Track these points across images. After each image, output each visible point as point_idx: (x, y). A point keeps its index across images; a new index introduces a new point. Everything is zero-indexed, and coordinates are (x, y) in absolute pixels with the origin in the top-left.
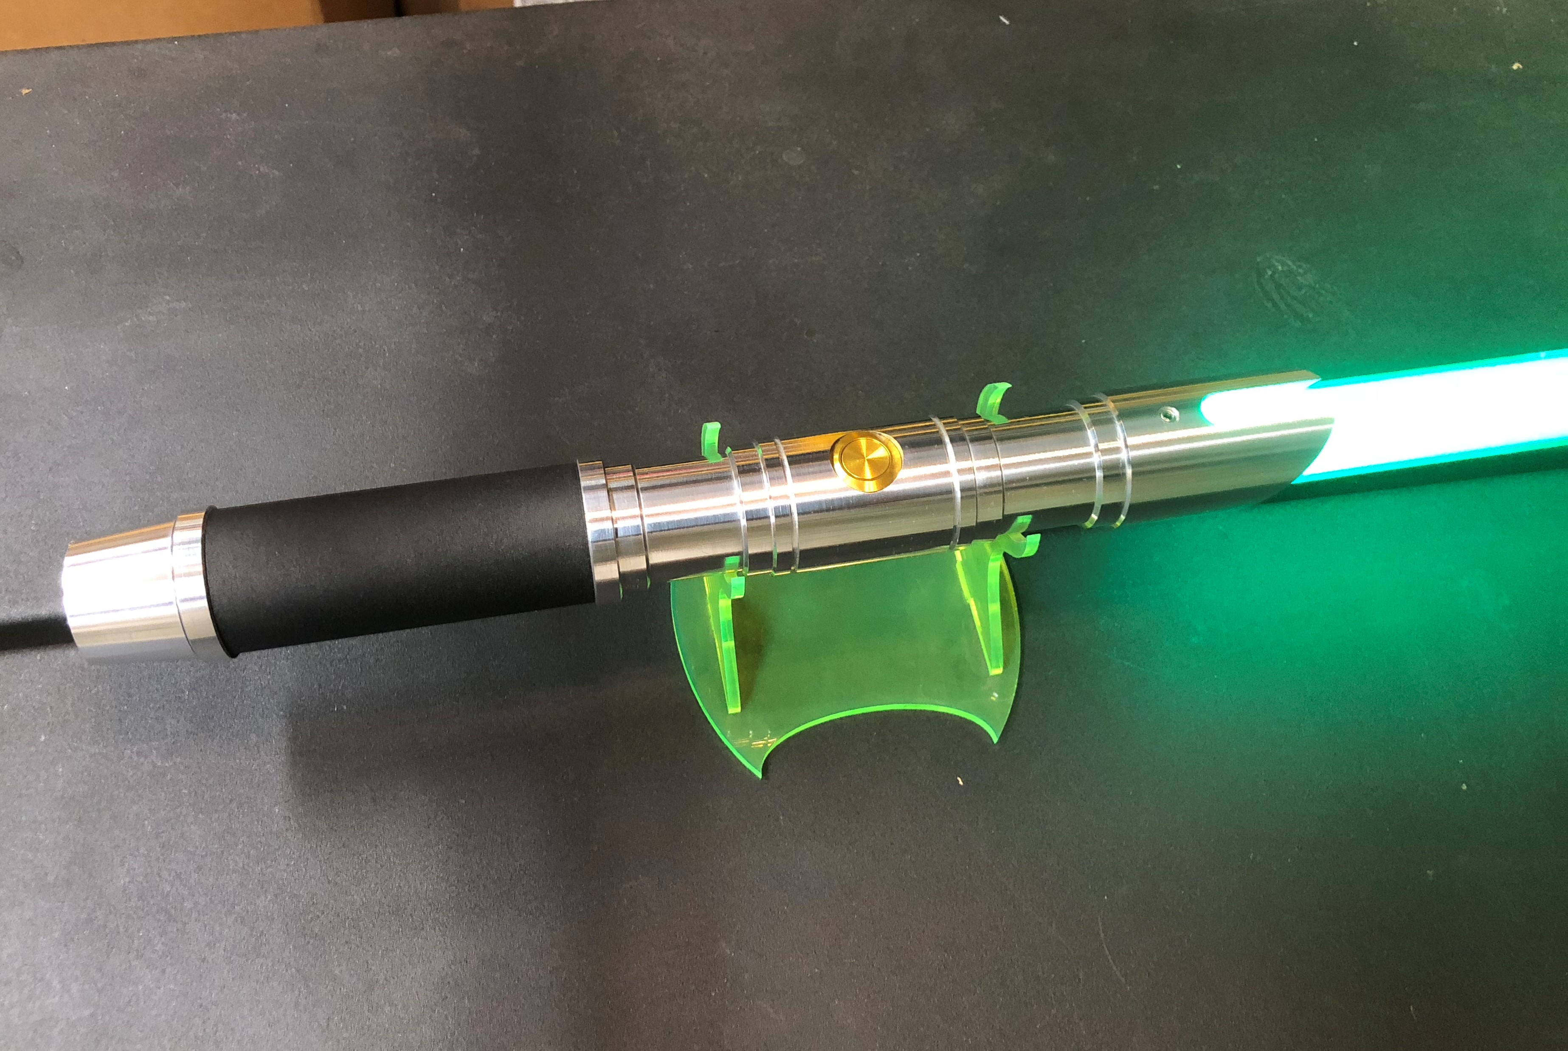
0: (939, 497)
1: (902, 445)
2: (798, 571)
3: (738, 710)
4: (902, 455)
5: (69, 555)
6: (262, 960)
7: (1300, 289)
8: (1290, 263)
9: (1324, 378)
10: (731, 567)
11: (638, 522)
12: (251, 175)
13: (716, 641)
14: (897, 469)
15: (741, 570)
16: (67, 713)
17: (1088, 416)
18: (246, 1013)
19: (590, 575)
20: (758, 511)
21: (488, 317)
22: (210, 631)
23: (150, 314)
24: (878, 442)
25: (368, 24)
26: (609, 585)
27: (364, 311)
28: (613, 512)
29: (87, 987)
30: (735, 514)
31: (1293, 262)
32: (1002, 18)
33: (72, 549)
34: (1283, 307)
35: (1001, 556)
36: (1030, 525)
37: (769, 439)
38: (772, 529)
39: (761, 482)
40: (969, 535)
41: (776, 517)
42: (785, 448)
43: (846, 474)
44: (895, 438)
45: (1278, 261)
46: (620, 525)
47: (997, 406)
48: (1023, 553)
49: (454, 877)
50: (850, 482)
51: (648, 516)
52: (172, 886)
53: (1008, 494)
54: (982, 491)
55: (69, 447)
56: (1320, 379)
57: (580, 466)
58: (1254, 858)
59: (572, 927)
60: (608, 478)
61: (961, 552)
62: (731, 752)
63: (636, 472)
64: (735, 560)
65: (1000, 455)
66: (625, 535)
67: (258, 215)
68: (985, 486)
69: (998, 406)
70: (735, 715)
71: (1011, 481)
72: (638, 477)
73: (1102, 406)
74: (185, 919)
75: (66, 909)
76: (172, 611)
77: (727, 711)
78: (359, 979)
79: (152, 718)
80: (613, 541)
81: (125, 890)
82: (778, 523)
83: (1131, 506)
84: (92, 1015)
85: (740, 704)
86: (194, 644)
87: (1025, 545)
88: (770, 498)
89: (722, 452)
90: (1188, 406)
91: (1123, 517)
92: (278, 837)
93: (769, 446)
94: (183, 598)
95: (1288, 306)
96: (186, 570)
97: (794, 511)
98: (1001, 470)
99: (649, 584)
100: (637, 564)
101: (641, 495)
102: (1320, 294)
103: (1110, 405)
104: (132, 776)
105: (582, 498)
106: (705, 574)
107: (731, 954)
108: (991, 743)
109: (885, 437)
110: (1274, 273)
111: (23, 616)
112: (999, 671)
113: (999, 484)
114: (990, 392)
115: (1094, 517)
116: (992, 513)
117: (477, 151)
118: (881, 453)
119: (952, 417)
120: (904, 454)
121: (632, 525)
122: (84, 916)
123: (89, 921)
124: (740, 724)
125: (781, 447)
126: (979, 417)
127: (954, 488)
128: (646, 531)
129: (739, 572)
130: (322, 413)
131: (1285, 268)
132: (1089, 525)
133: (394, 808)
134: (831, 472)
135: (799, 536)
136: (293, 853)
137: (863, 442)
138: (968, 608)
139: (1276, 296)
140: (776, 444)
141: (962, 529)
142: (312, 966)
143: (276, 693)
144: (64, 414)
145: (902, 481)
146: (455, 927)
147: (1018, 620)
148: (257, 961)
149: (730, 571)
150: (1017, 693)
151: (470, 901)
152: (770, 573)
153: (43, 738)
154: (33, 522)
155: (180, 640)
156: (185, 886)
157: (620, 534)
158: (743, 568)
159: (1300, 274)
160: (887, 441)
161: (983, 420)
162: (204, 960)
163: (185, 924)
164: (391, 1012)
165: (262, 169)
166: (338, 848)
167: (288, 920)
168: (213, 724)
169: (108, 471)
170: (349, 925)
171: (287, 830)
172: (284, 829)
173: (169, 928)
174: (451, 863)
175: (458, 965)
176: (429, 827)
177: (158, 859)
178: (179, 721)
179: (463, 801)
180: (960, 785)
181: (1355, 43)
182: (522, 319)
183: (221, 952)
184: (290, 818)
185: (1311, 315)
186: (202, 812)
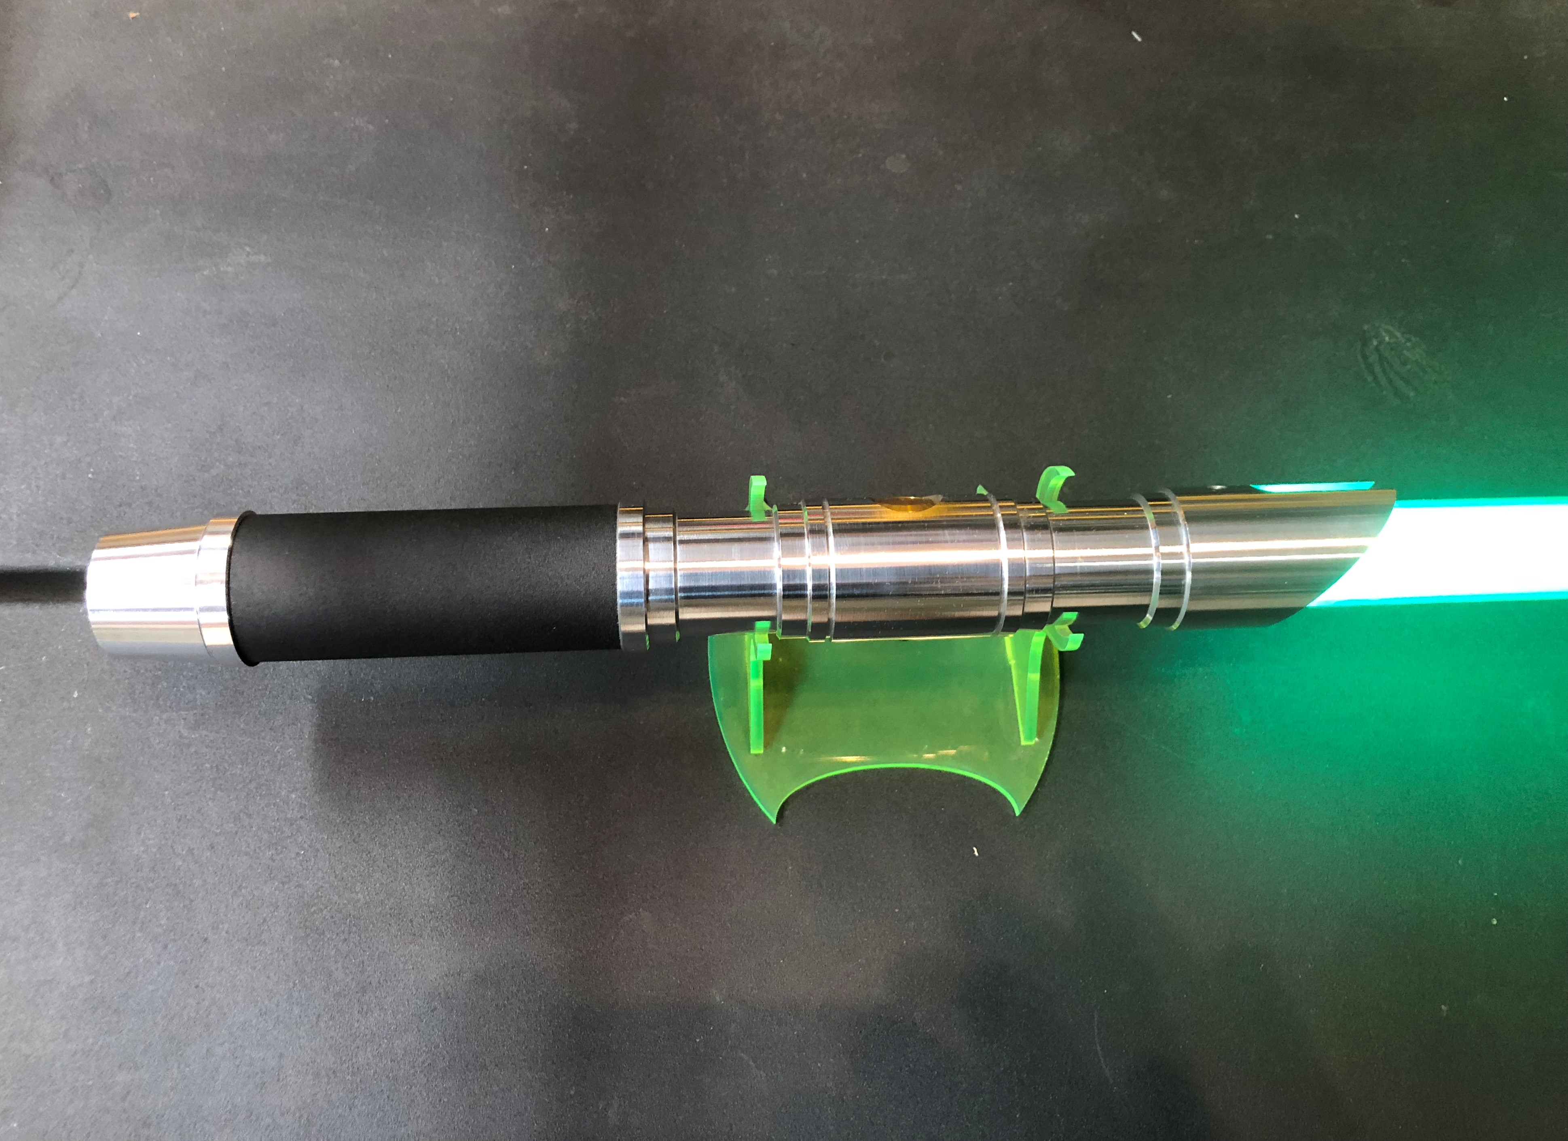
2: (832, 641)
3: (761, 750)
6: (262, 947)
7: (1404, 364)
8: (1398, 334)
10: (762, 630)
12: (346, 128)
17: (1152, 515)
18: (240, 999)
21: (562, 304)
22: (228, 643)
23: (229, 265)
26: (635, 637)
27: (441, 284)
29: (90, 952)
31: (1403, 333)
32: (1134, 34)
34: (1383, 381)
35: (1042, 642)
36: (1075, 621)
37: (816, 501)
40: (1013, 624)
42: (832, 514)
45: (1387, 331)
47: (1057, 491)
48: (1066, 646)
49: (458, 887)
52: (184, 860)
59: (566, 953)
60: (646, 526)
61: (1009, 639)
62: (748, 792)
64: (767, 624)
67: (348, 171)
69: (1059, 491)
70: (757, 755)
72: (677, 530)
73: (1169, 505)
74: (192, 897)
75: (79, 871)
77: (749, 749)
78: (353, 978)
79: (184, 687)
81: (138, 860)
83: (1188, 613)
84: (92, 982)
85: (763, 745)
87: (1068, 640)
92: (291, 824)
93: (816, 509)
95: (1390, 381)
99: (677, 638)
100: (666, 618)
102: (1426, 372)
103: (1178, 507)
104: (158, 743)
107: (721, 1002)
108: (1013, 814)
110: (1380, 343)
111: (72, 565)
112: (1032, 741)
114: (1052, 475)
115: (1149, 618)
117: (574, 125)
119: (1009, 500)
122: (95, 881)
123: (100, 886)
124: (761, 765)
125: (828, 514)
126: (1038, 502)
129: (769, 635)
130: (386, 387)
131: (1393, 340)
132: (1142, 625)
133: (408, 808)
136: (305, 842)
138: (1009, 670)
139: (1377, 369)
140: (824, 509)
142: (309, 959)
146: (453, 938)
147: (1059, 689)
148: (256, 948)
149: (759, 634)
150: (1047, 765)
151: (471, 915)
152: (804, 639)
153: (76, 695)
154: (92, 470)
156: (196, 862)
158: (774, 632)
159: (1408, 348)
161: (1041, 506)
162: (205, 940)
163: (192, 901)
164: (380, 1016)
165: (357, 122)
166: (349, 843)
167: (291, 910)
168: (242, 700)
169: (170, 425)
170: (350, 921)
171: (302, 818)
172: (299, 817)
173: (176, 904)
174: (456, 873)
175: (451, 978)
176: (439, 833)
177: (173, 832)
178: (209, 693)
179: (476, 811)
180: (975, 855)
181: (1505, 99)
182: (598, 310)
183: (224, 933)
184: (305, 806)
185: (1412, 394)
186: (221, 789)
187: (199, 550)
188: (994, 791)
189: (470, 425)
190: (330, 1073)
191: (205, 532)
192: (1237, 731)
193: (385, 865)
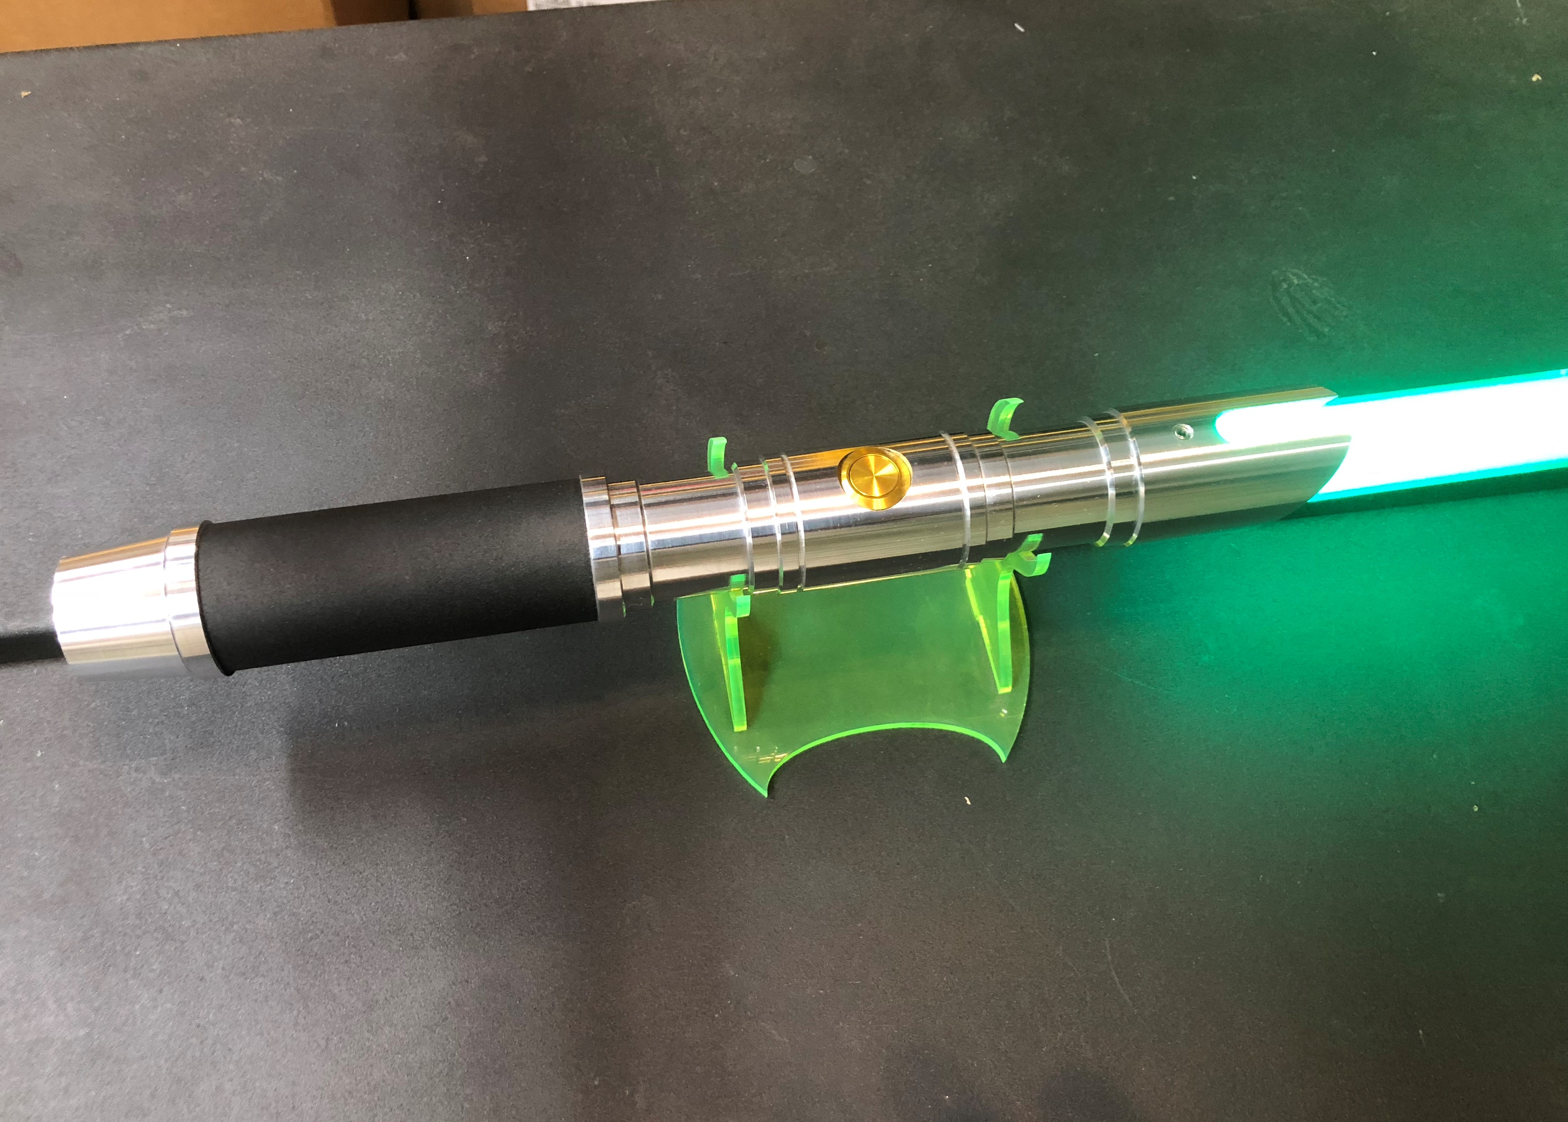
0: (948, 515)
1: (912, 462)
2: (804, 590)
3: (744, 728)
4: (912, 473)
5: (60, 571)
6: (261, 980)
7: (1315, 302)
8: (1305, 276)
9: (1341, 395)
10: (738, 585)
11: (641, 539)
12: (255, 182)
13: (723, 658)
14: (906, 487)
15: (747, 588)
16: (65, 728)
17: (1101, 433)
18: (244, 1032)
19: (593, 593)
20: (764, 528)
21: (491, 327)
22: (204, 649)
23: (151, 322)
24: (886, 459)
25: (374, 28)
26: (612, 603)
27: (368, 320)
28: (616, 529)
29: (82, 1006)
30: (739, 532)
31: (1309, 275)
32: (1017, 25)
33: (63, 564)
34: (1297, 319)
35: (1011, 574)
36: (1041, 543)
37: (774, 454)
38: (778, 547)
39: (767, 499)
40: (978, 554)
41: (783, 534)
42: (792, 464)
43: (854, 491)
44: (904, 454)
45: (1294, 275)
46: (622, 542)
47: (1008, 421)
48: (1034, 570)
49: (455, 896)
50: (858, 499)
51: (650, 533)
52: (170, 904)
53: (1018, 511)
54: (992, 508)
55: (69, 457)
56: (1337, 396)
57: (583, 482)
58: (1264, 880)
59: (574, 947)
60: (611, 494)
61: (971, 570)
62: (736, 770)
63: (640, 488)
64: (741, 578)
65: (1011, 473)
66: (628, 552)
67: (262, 223)
68: (995, 504)
69: (1010, 421)
70: (741, 733)
71: (1021, 499)
72: (642, 493)
73: (1115, 422)
74: (183, 938)
75: (62, 927)
76: (165, 628)
77: (733, 728)
78: (358, 999)
79: (150, 733)
80: (616, 558)
81: (123, 908)
82: (784, 540)
83: (1144, 525)
84: (88, 1035)
85: (746, 722)
86: (189, 661)
87: (1036, 563)
88: (777, 515)
89: (728, 468)
90: (1202, 423)
91: (1135, 536)
92: (278, 855)
93: (775, 461)
94: (176, 614)
95: (1304, 320)
96: (179, 586)
97: (801, 528)
98: (1012, 487)
99: (653, 602)
100: (639, 581)
101: (645, 511)
102: (1336, 308)
103: (1123, 421)
104: (130, 792)
105: (584, 515)
106: (712, 592)
107: (735, 975)
108: (998, 761)
109: (894, 453)
110: (1289, 286)
112: (1009, 689)
113: (1008, 502)
114: (1002, 407)
115: (1106, 535)
116: (1002, 531)
117: (483, 159)
118: (889, 470)
119: (961, 433)
120: (913, 471)
121: (636, 542)
122: (80, 934)
123: (85, 939)
124: (746, 742)
125: (788, 464)
126: (990, 433)
127: (963, 506)
128: (650, 548)
129: (744, 590)
130: (324, 423)
131: (1301, 282)
132: (1100, 543)
133: (396, 826)
134: (839, 488)
135: (806, 554)
136: (293, 871)
137: (871, 458)
138: (977, 625)
139: (1291, 310)
140: (783, 460)
141: (972, 548)
142: (311, 985)
143: (276, 709)
144: (64, 424)
145: (911, 498)
146: (456, 947)
147: (1028, 638)
148: (255, 980)
149: (736, 589)
150: (1026, 711)
151: (472, 921)
152: (777, 591)
153: (39, 754)
154: (31, 534)
155: (174, 657)
156: (183, 904)
157: (623, 551)
158: (748, 587)
159: (1316, 288)
160: (896, 458)
161: (993, 436)
162: (202, 979)
163: (183, 942)
164: (390, 1032)
165: (265, 175)
166: (338, 866)
167: (287, 939)
168: (212, 740)
169: (107, 482)
170: (349, 944)
171: (287, 847)
172: (284, 847)
173: (167, 947)
174: (452, 882)
175: (459, 985)
176: (430, 845)
177: (156, 877)
178: (178, 737)
179: (465, 819)
180: (967, 804)
181: (1374, 53)
182: (528, 329)
183: (220, 971)
184: (289, 836)
185: (1326, 330)
186: (200, 829)
187: (164, 562)
188: (979, 742)
189: (413, 450)
190: (347, 1094)
191: (167, 544)
192: (1206, 658)
193: (379, 884)
